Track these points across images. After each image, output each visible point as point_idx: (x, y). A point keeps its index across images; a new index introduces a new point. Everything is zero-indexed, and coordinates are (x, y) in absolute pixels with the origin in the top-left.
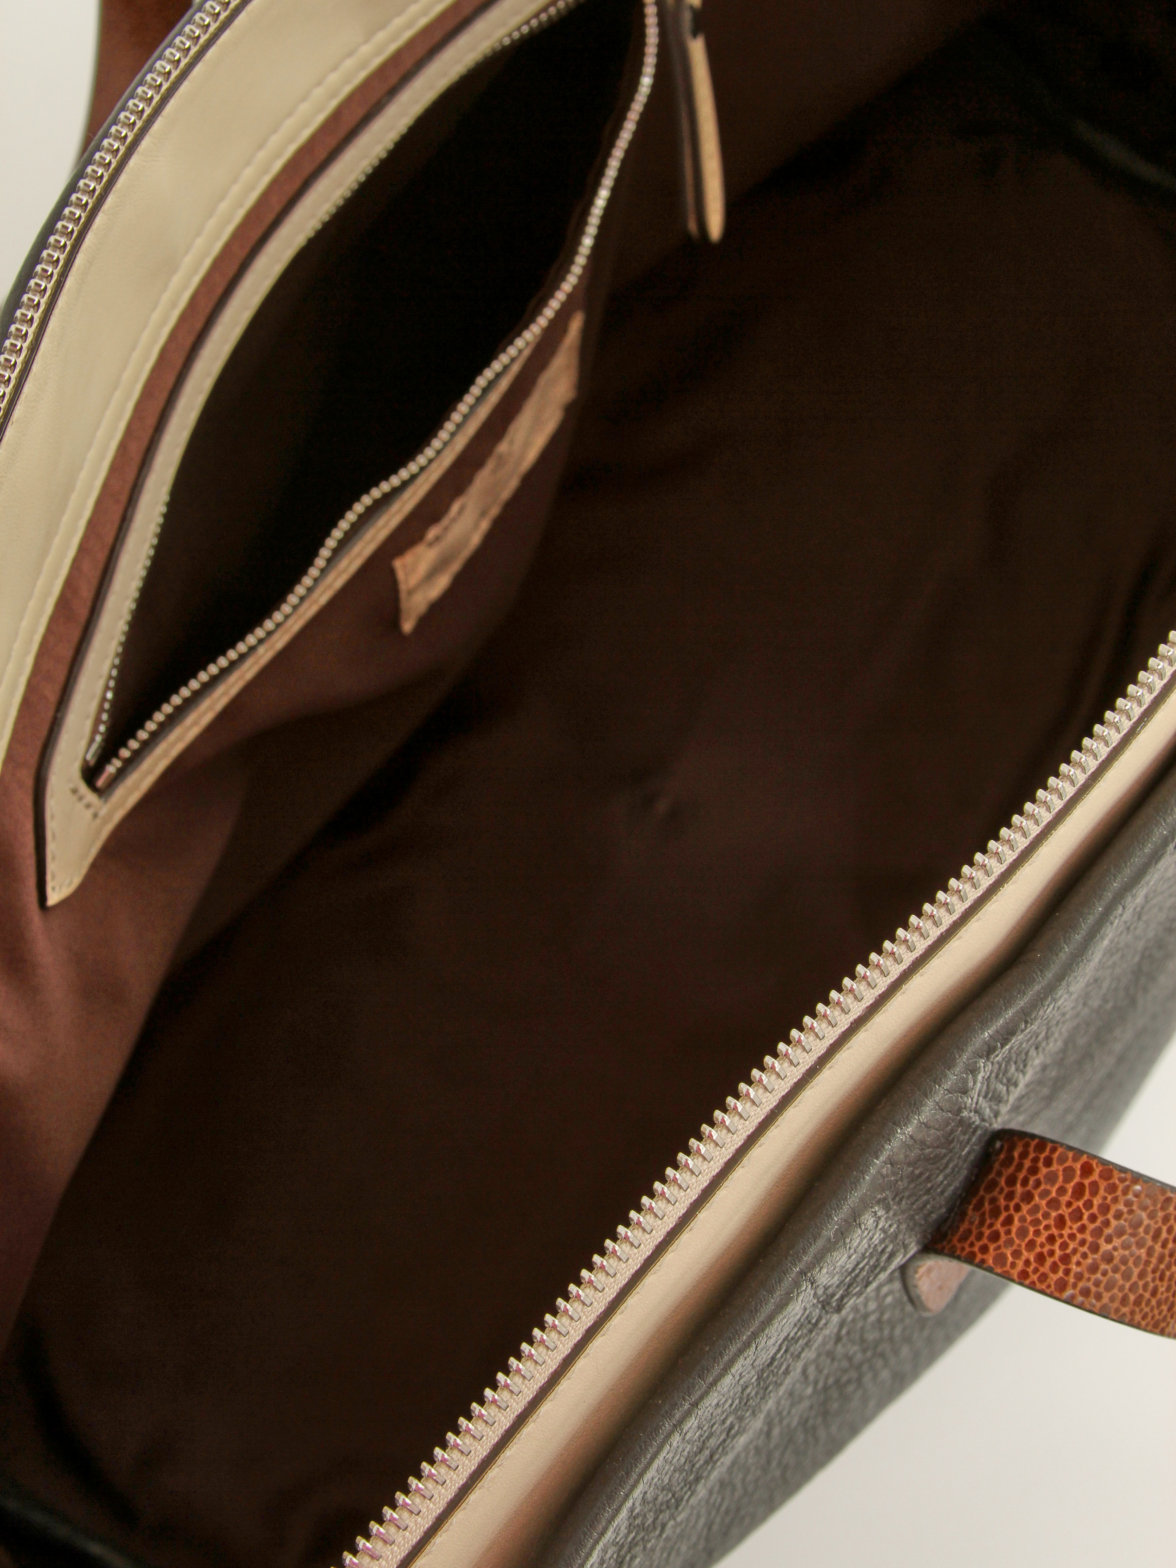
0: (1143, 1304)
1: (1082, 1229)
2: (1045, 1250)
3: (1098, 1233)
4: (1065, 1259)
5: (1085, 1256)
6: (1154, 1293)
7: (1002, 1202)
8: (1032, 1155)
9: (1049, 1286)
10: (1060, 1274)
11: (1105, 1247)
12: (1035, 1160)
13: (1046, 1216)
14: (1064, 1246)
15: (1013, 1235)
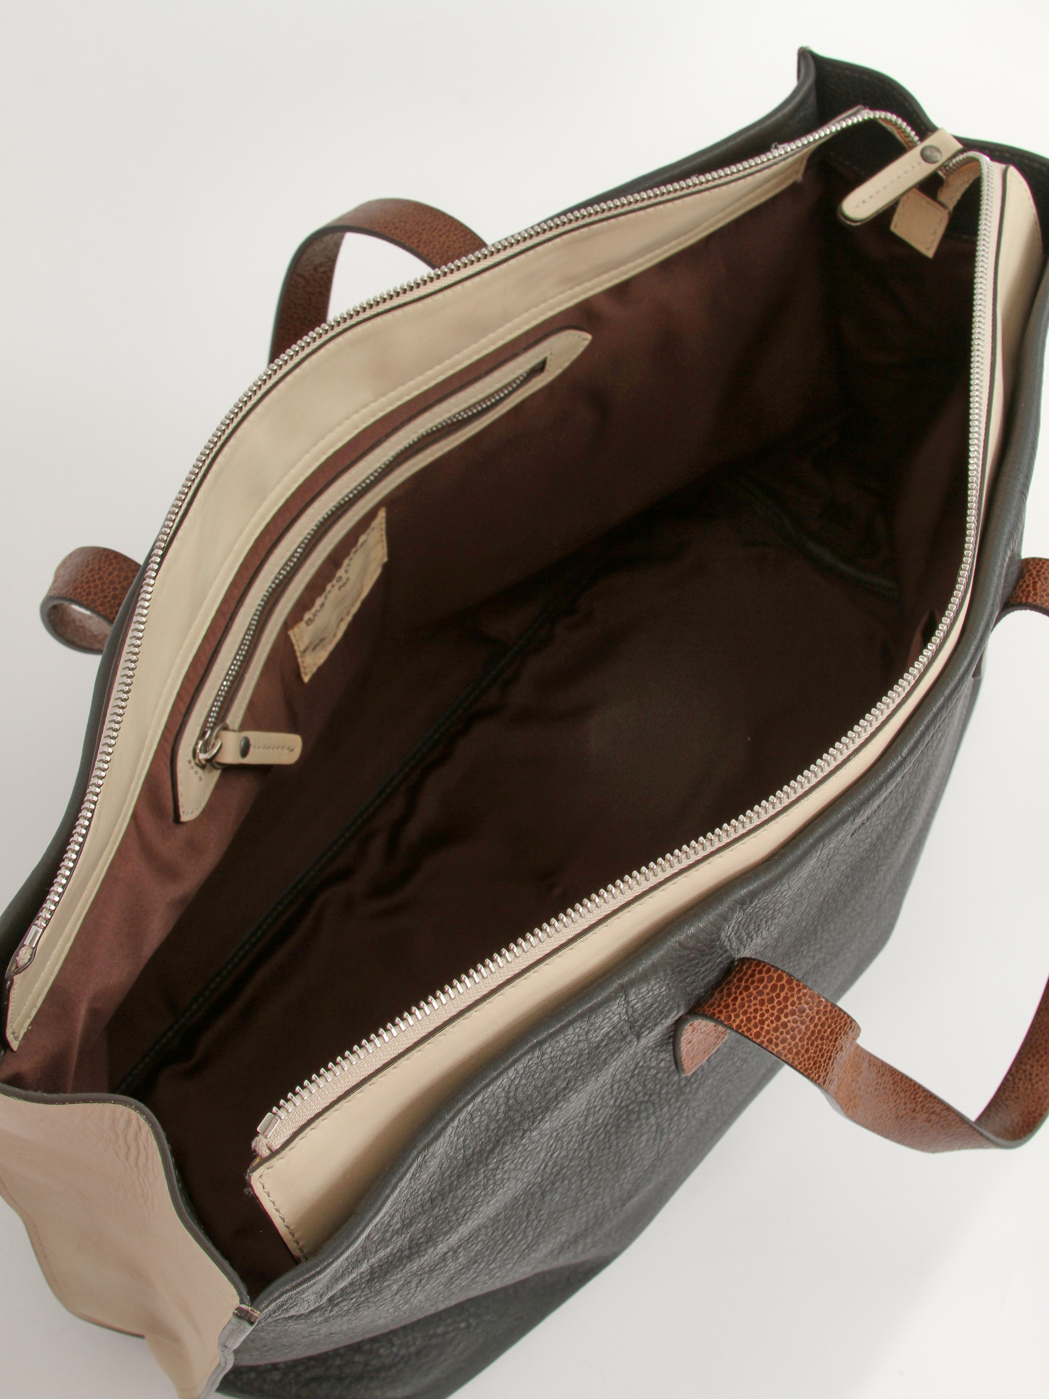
0: (800, 1056)
1: (773, 1008)
2: (752, 1015)
3: (781, 1011)
4: (762, 1022)
5: (772, 1022)
6: (807, 1051)
7: (733, 990)
8: (753, 968)
9: (751, 1035)
10: (758, 1029)
11: (783, 1019)
12: (754, 971)
13: (755, 998)
14: (762, 1015)
15: (737, 1006)
